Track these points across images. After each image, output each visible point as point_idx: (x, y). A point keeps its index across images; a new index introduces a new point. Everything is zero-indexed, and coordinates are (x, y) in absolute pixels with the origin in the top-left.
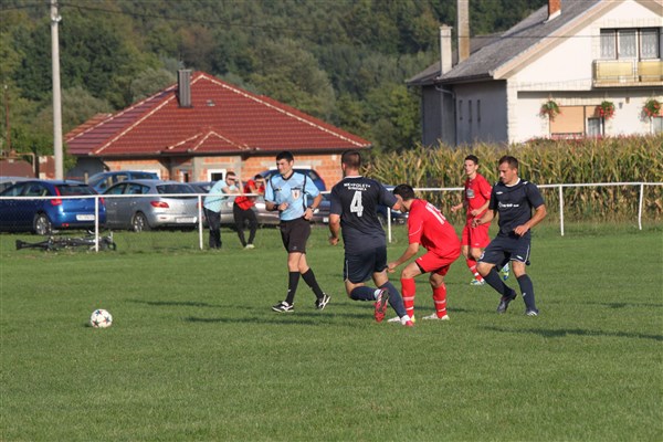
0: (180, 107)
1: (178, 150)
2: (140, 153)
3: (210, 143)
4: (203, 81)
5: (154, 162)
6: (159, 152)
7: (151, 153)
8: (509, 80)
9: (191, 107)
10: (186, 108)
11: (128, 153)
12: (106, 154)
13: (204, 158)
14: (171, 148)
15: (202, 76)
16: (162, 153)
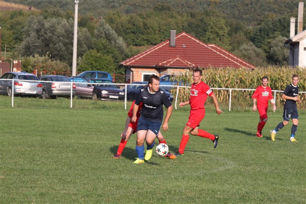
0: (170, 47)
1: (163, 65)
2: (147, 65)
3: (176, 63)
4: (184, 36)
5: (153, 70)
6: (154, 66)
7: (151, 66)
8: (300, 42)
9: (175, 47)
10: (172, 47)
11: (141, 65)
12: (131, 65)
13: (172, 69)
14: (160, 64)
15: (184, 34)
16: (156, 66)
